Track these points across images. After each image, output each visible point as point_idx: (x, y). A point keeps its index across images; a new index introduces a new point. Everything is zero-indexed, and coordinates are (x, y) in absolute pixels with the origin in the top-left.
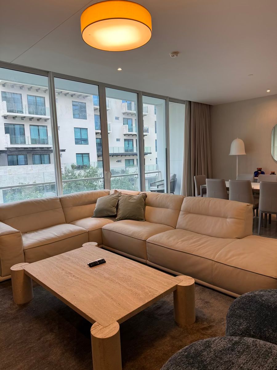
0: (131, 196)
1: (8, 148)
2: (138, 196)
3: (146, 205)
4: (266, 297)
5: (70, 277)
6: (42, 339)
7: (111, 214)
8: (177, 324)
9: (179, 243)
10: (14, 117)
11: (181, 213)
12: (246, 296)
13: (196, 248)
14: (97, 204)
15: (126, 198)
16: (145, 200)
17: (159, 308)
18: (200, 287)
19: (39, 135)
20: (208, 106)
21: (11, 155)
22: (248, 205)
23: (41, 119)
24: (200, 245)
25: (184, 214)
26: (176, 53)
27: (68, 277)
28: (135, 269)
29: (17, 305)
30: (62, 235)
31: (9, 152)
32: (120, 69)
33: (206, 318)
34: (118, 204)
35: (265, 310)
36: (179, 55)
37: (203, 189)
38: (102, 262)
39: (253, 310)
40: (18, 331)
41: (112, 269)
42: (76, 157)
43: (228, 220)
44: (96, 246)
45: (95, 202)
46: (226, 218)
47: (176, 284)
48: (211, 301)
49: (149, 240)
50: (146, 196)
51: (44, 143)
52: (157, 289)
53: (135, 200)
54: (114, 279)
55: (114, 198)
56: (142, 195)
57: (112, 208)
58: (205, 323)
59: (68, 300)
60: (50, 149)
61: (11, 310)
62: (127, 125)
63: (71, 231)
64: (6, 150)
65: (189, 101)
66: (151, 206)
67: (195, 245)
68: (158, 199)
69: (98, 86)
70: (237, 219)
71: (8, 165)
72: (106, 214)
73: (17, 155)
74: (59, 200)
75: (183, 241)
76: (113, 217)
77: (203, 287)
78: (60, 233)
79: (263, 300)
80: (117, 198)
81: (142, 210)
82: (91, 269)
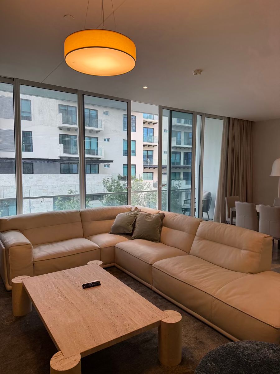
0: (148, 215)
1: (61, 157)
2: (155, 215)
3: (162, 225)
4: (248, 351)
5: (60, 297)
6: (22, 357)
7: (127, 232)
8: (159, 363)
9: (184, 272)
10: (69, 129)
11: (196, 238)
12: (227, 346)
13: (199, 280)
14: (115, 220)
15: (143, 217)
16: (162, 220)
17: (147, 341)
18: (200, 323)
19: (90, 146)
20: (250, 122)
21: (63, 164)
22: (265, 237)
23: (93, 130)
24: (203, 278)
25: (198, 239)
26: (199, 71)
27: (58, 296)
28: (125, 297)
29: (15, 317)
30: (73, 249)
31: (62, 160)
32: (145, 87)
33: (193, 361)
34: (135, 221)
35: (241, 368)
36: (202, 73)
37: (232, 212)
38: (97, 284)
39: (227, 365)
40: (5, 344)
41: (103, 293)
42: (123, 168)
43: (243, 252)
44: (99, 265)
45: (114, 218)
46: (241, 249)
47: (161, 319)
48: (206, 342)
49: (155, 265)
50: (164, 216)
51: (94, 154)
52: (137, 323)
53: (152, 219)
54: (100, 304)
55: (131, 216)
56: (160, 215)
57: (128, 225)
58: (190, 367)
59: (46, 322)
60: (99, 160)
61: (7, 321)
62: (176, 138)
63: (83, 247)
64: (60, 159)
65: (228, 117)
66: (168, 227)
67: (199, 276)
68: (175, 220)
69: (127, 102)
70: (251, 251)
71: (61, 173)
72: (122, 231)
73: (69, 164)
74: (79, 214)
75: (187, 270)
76: (129, 235)
77: (203, 324)
78: (72, 248)
79: (244, 355)
80: (135, 215)
81: (158, 231)
82: (83, 291)
